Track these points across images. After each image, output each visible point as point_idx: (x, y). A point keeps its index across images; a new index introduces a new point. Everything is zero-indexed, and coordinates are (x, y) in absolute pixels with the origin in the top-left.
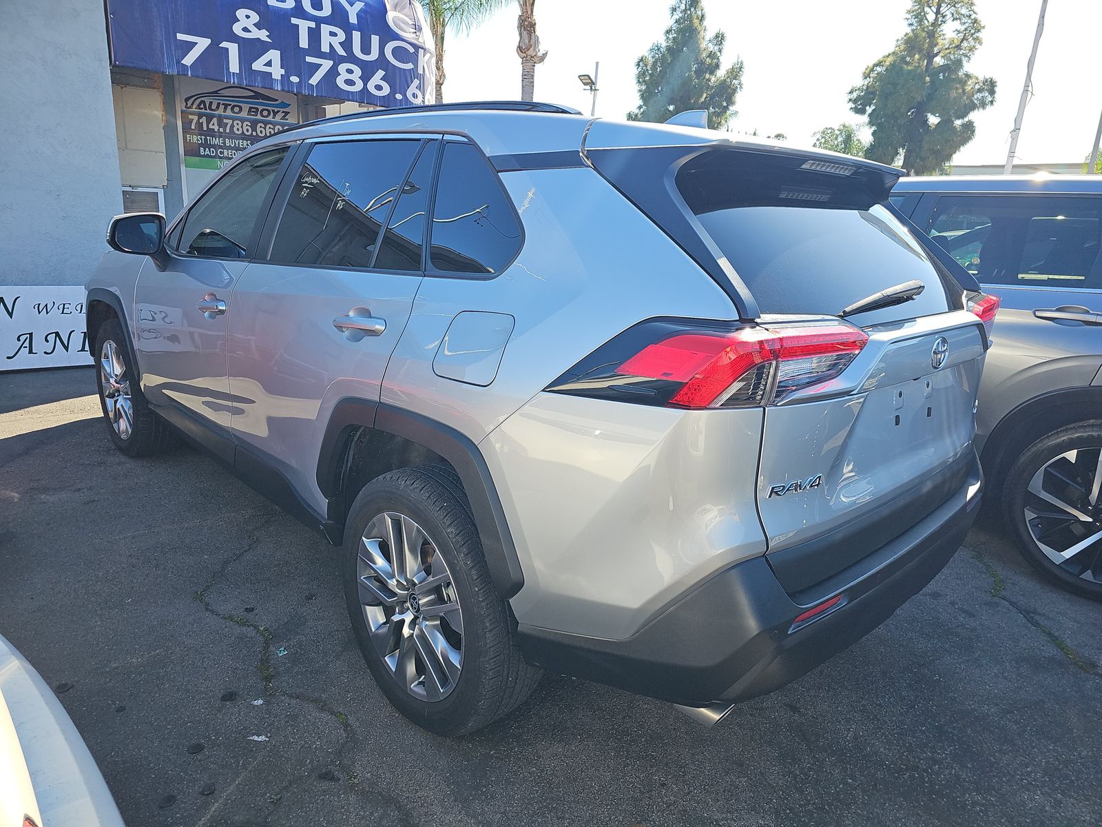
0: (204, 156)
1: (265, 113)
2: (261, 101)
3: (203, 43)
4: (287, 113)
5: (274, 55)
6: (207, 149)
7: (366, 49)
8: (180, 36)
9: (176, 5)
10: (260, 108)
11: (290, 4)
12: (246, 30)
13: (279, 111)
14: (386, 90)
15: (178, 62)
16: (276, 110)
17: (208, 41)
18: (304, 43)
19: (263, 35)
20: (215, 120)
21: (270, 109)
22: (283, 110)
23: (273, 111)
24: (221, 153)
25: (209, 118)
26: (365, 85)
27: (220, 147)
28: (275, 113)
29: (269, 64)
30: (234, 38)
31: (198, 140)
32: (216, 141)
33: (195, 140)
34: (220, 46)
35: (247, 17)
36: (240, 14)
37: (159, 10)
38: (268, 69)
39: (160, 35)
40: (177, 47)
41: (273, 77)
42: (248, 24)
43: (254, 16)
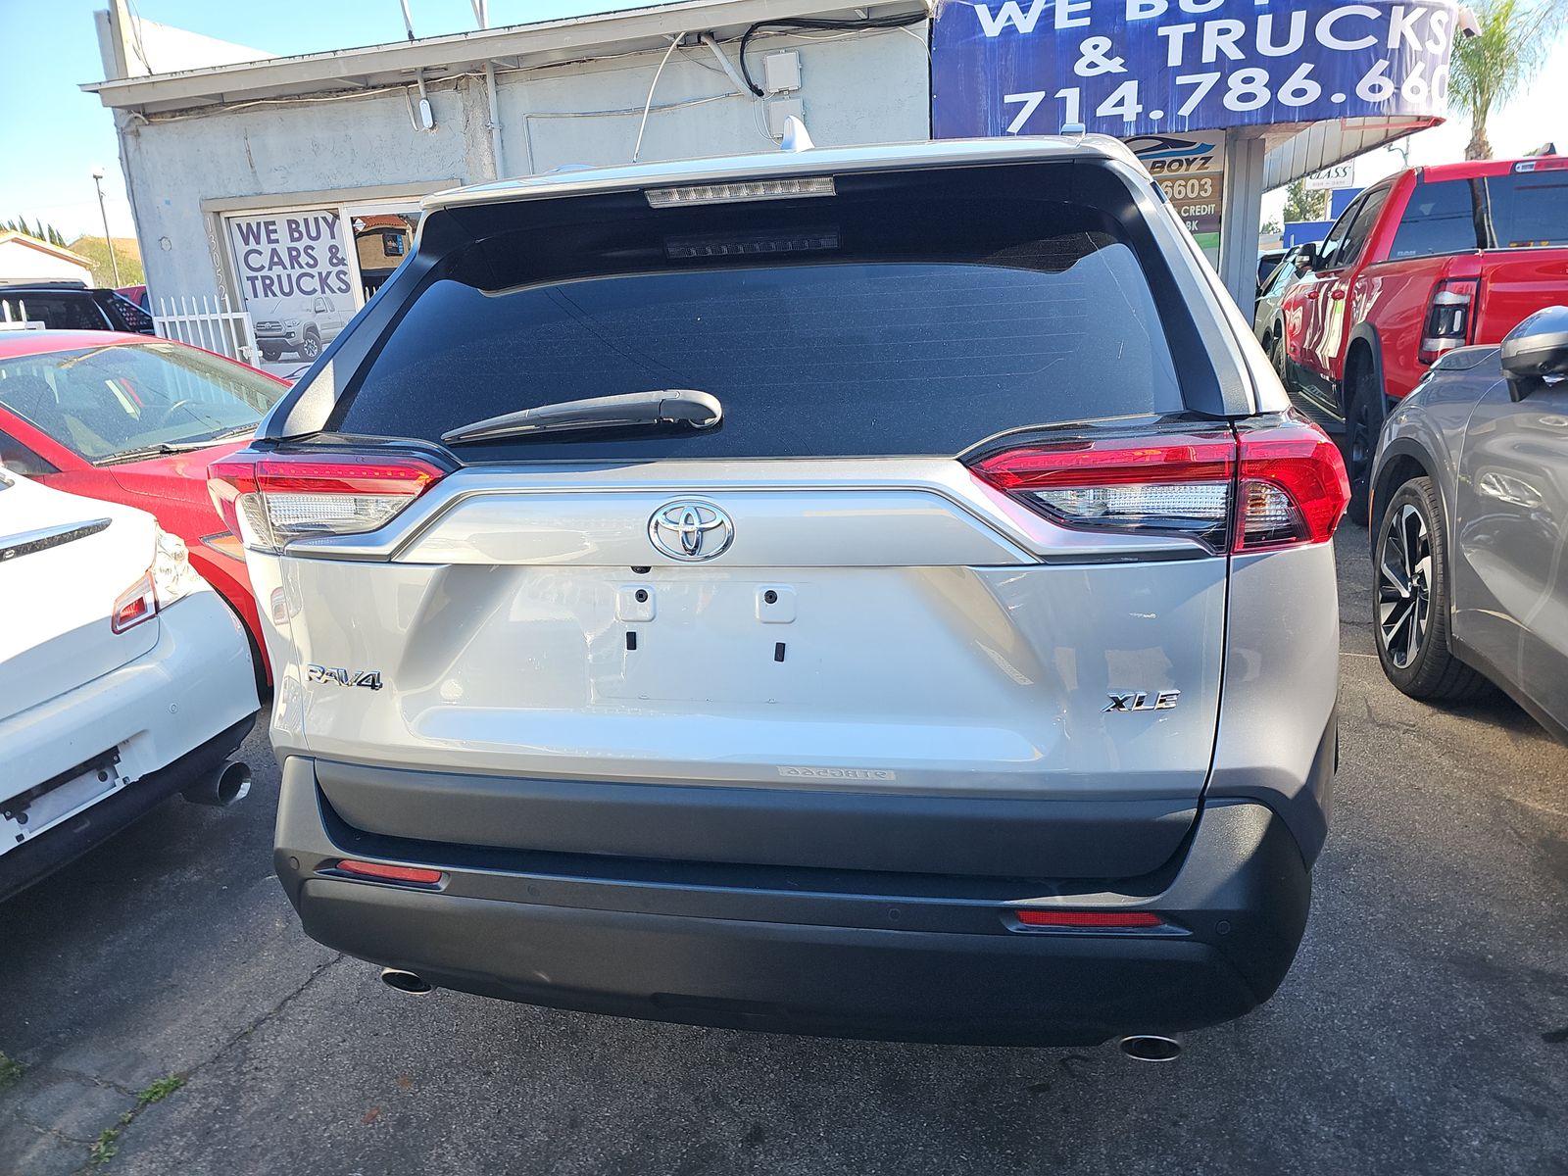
1: (1175, 166)
2: (1171, 150)
3: (1034, 99)
4: (1207, 159)
5: (1129, 89)
7: (1280, 37)
8: (1009, 99)
9: (1006, 61)
10: (1168, 160)
11: (1161, 7)
12: (1092, 65)
13: (1195, 159)
14: (1314, 90)
15: (1004, 131)
16: (1191, 157)
17: (1041, 95)
18: (1175, 58)
19: (1116, 65)
21: (1183, 158)
22: (1203, 155)
23: (1187, 160)
26: (1274, 94)
28: (1189, 163)
29: (1121, 103)
30: (1074, 81)
34: (1057, 96)
35: (1095, 47)
36: (1086, 46)
37: (985, 73)
38: (1118, 111)
39: (985, 103)
40: (1003, 113)
41: (1125, 120)
42: (1096, 56)
43: (1105, 43)
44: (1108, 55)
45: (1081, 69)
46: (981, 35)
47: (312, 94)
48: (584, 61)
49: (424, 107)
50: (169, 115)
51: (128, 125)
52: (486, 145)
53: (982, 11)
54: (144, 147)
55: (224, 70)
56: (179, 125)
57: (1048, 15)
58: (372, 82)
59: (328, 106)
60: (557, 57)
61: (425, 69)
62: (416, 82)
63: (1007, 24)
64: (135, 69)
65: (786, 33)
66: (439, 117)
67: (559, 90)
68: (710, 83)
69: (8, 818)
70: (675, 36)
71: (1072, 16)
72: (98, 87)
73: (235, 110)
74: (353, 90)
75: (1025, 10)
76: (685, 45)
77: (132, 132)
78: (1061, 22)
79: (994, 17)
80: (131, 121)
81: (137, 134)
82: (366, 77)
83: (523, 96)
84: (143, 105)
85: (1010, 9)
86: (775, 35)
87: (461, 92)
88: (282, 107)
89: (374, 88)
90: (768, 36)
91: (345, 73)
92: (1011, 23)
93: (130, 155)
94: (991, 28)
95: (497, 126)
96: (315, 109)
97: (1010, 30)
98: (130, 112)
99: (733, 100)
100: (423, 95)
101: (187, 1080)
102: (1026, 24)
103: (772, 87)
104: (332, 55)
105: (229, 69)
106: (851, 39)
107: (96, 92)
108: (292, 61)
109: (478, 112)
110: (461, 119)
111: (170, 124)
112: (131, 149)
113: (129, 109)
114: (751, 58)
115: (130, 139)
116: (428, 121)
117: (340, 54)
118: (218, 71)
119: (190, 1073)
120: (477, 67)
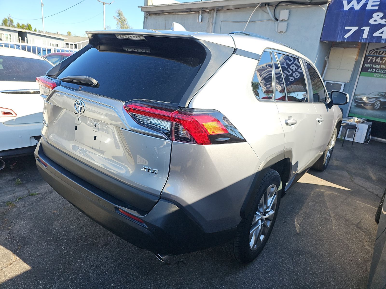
0: (370, 72)
3: (355, 29)
6: (372, 69)
8: (347, 28)
9: (348, 17)
12: (375, 21)
15: (343, 37)
17: (357, 28)
19: (383, 22)
20: (379, 58)
24: (377, 71)
25: (377, 57)
27: (378, 68)
29: (382, 33)
31: (369, 66)
32: (376, 66)
33: (368, 66)
34: (362, 29)
35: (378, 15)
36: (375, 15)
37: (341, 20)
38: (381, 35)
39: (339, 28)
40: (344, 32)
41: (382, 38)
42: (378, 18)
43: (381, 15)
44: (382, 18)
45: (371, 21)
46: (343, 9)
47: (180, 12)
48: (237, 9)
49: (200, 17)
50: (153, 14)
51: (146, 16)
52: (211, 27)
53: (345, 3)
54: (148, 21)
55: (163, 5)
56: (154, 17)
57: (365, 5)
58: (192, 10)
59: (182, 15)
60: (231, 7)
61: (203, 8)
62: (200, 11)
63: (352, 7)
64: (150, 4)
65: (288, 5)
66: (203, 20)
67: (230, 16)
68: (265, 16)
69: (36, 140)
70: (259, 4)
71: (372, 6)
72: (141, 7)
73: (165, 14)
74: (188, 12)
75: (358, 3)
76: (262, 6)
77: (146, 17)
78: (369, 7)
79: (348, 4)
80: (146, 15)
81: (147, 18)
82: (191, 9)
83: (222, 16)
84: (149, 12)
85: (354, 2)
86: (285, 5)
87: (209, 14)
88: (174, 14)
89: (192, 12)
90: (283, 5)
91: (185, 8)
92: (353, 6)
93: (145, 22)
94: (346, 7)
95: (214, 23)
96: (179, 15)
97: (352, 9)
98: (147, 13)
99: (270, 22)
100: (201, 14)
101: (38, 194)
102: (357, 7)
103: (280, 19)
104: (183, 4)
105: (164, 5)
106: (305, 7)
107: (141, 8)
108: (176, 4)
109: (211, 19)
110: (207, 20)
111: (153, 17)
112: (145, 21)
113: (146, 12)
114: (277, 11)
115: (146, 18)
116: (200, 20)
117: (185, 3)
118: (162, 5)
119: (40, 194)
120: (213, 8)
